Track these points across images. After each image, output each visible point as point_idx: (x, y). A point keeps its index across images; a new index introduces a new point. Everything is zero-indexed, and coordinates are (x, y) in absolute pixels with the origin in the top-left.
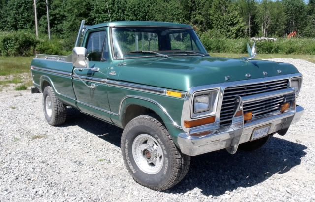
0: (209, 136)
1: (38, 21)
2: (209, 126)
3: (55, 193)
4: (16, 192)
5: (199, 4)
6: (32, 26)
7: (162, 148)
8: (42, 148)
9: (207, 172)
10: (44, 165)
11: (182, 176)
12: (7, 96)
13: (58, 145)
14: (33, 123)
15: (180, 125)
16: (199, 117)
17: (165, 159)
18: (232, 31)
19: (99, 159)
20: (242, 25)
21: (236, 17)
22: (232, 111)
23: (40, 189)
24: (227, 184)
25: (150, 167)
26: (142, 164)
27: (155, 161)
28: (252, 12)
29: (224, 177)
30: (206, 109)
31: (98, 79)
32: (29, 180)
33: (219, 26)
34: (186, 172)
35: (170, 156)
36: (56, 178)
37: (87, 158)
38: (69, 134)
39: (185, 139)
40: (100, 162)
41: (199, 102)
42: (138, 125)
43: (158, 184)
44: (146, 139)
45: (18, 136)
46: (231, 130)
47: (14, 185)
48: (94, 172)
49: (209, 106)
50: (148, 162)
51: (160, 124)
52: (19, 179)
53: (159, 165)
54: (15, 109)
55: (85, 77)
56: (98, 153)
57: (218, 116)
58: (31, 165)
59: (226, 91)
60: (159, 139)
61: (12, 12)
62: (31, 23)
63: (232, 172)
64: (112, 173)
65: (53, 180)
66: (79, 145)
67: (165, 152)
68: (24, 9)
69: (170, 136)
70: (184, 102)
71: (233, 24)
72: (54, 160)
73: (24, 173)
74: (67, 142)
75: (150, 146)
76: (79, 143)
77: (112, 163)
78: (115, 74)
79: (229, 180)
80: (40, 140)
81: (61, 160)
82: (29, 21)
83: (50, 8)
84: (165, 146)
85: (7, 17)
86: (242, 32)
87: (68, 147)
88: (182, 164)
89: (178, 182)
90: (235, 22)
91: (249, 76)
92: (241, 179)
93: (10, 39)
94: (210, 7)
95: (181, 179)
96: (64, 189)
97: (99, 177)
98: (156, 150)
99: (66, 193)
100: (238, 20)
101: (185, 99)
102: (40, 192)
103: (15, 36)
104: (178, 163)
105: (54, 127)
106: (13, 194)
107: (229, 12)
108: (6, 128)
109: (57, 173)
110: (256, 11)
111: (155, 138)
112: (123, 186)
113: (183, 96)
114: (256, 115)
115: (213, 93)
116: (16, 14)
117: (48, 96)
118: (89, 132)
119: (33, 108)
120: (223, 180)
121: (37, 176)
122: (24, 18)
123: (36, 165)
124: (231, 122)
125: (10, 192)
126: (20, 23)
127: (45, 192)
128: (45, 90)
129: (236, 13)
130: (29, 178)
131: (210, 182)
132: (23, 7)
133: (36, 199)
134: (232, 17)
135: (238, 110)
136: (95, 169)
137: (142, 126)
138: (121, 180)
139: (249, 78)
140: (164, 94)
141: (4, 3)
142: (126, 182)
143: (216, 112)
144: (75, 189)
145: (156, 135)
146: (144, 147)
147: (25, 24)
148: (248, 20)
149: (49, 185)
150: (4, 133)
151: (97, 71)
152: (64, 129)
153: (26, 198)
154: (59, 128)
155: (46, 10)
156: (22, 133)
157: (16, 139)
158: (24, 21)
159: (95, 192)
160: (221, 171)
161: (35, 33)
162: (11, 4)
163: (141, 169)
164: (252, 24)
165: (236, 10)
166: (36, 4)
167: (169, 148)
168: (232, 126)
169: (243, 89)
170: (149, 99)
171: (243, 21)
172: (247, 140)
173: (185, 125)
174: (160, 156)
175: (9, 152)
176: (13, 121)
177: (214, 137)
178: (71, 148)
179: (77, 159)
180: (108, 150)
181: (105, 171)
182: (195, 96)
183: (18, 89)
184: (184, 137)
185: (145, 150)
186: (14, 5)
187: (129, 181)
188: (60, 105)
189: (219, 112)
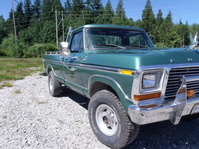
0: (155, 108)
1: (58, 38)
2: (155, 100)
3: (39, 144)
4: (13, 141)
5: (151, 27)
6: (55, 41)
7: (117, 116)
8: (42, 110)
9: (153, 136)
10: (38, 122)
11: (132, 139)
12: (33, 78)
13: (52, 109)
14: (42, 94)
15: (131, 99)
16: (147, 92)
17: (118, 125)
18: (172, 44)
19: (76, 120)
20: (179, 40)
21: (175, 35)
22: (176, 89)
23: (30, 140)
24: (169, 147)
25: (108, 130)
26: (103, 127)
27: (112, 126)
28: (186, 32)
29: (167, 142)
30: (153, 85)
31: (76, 64)
32: (24, 132)
33: (163, 41)
34: (136, 136)
35: (123, 123)
36: (42, 132)
37: (68, 119)
38: (61, 102)
39: (134, 110)
40: (76, 122)
41: (147, 80)
42: (99, 97)
43: (113, 144)
44: (105, 108)
45: (30, 101)
46: (174, 104)
47: (14, 135)
48: (70, 130)
49: (155, 83)
50: (107, 125)
51: (116, 97)
52: (19, 131)
53: (115, 128)
54: (35, 86)
55: (69, 63)
56: (76, 116)
57: (163, 92)
58: (30, 122)
59: (171, 71)
60: (115, 109)
61: (45, 34)
62: (55, 39)
63: (173, 137)
64: (82, 131)
65: (41, 133)
66: (65, 109)
67: (119, 119)
68: (51, 32)
69: (122, 107)
70: (134, 79)
71: (173, 39)
72: (47, 119)
73: (23, 127)
74: (58, 107)
75: (109, 113)
76: (66, 108)
77: (84, 124)
78: (86, 60)
79: (171, 144)
80: (43, 104)
81: (50, 119)
82: (53, 39)
83: (65, 32)
84: (119, 114)
85: (42, 37)
86: (179, 44)
87: (58, 110)
88: (132, 130)
89: (129, 143)
90: (174, 38)
91: (191, 60)
92: (182, 144)
93: (42, 48)
94: (159, 29)
95: (132, 141)
96: (46, 141)
97: (72, 134)
98: (113, 117)
99: (46, 145)
100: (176, 37)
101: (135, 76)
102: (29, 143)
103: (44, 46)
104: (129, 129)
105: (54, 97)
106: (11, 142)
107: (170, 32)
108: (25, 97)
109: (45, 128)
110: (188, 31)
111: (112, 108)
112: (88, 142)
113: (133, 74)
114: (196, 93)
115: (159, 72)
116: (47, 35)
117: (51, 78)
118: (74, 102)
119: (45, 85)
120: (167, 144)
121: (31, 130)
122: (51, 37)
123: (34, 122)
124: (175, 97)
125: (9, 141)
126: (49, 40)
127: (32, 142)
128: (49, 74)
129: (175, 32)
130: (25, 131)
131: (155, 144)
132: (50, 31)
133: (24, 147)
134: (172, 35)
135: (181, 88)
136: (71, 127)
137: (102, 98)
138: (87, 137)
139: (191, 62)
140: (118, 73)
141: (41, 29)
142: (91, 139)
143: (162, 88)
144: (54, 142)
145: (112, 105)
146: (104, 114)
147: (51, 40)
148: (183, 37)
149: (37, 137)
150: (23, 99)
151: (76, 59)
152: (59, 99)
153: (18, 147)
154: (56, 98)
155: (63, 33)
156: (33, 100)
157: (29, 103)
158: (51, 39)
159: (67, 145)
160: (164, 136)
161: (56, 45)
162: (45, 29)
163: (101, 130)
164: (185, 39)
165: (175, 31)
166: (58, 29)
167: (122, 116)
168: (175, 101)
169: (186, 71)
170: (107, 77)
171: (180, 37)
172: (188, 113)
173: (134, 99)
174: (115, 122)
175: (21, 112)
176: (31, 92)
177: (160, 110)
178: (60, 111)
179: (61, 119)
180: (83, 114)
181: (78, 130)
182: (144, 74)
183: (41, 75)
184: (134, 108)
185: (105, 117)
186: (46, 30)
187: (93, 139)
188: (57, 83)
189: (165, 88)
